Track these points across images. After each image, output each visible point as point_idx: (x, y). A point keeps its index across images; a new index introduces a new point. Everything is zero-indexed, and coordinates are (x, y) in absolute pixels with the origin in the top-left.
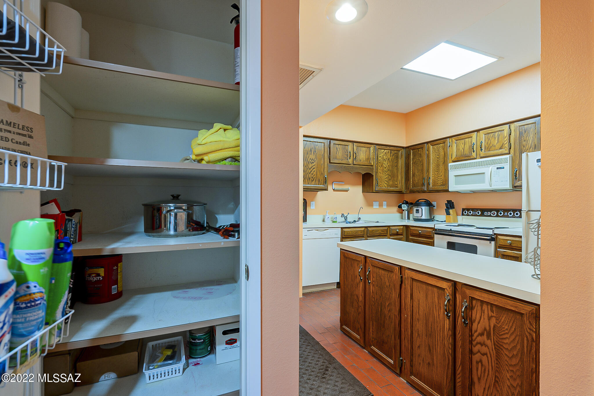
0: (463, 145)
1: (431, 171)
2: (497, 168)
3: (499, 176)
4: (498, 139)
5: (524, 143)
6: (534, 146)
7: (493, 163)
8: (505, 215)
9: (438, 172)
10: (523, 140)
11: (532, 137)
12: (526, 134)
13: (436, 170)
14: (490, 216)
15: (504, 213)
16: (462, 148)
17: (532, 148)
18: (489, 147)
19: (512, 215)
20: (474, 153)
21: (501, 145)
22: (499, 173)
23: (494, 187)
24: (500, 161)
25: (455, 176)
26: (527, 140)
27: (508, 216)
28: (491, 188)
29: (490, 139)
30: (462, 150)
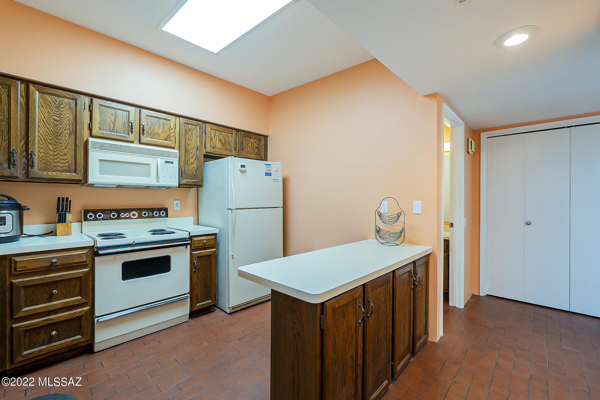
0: (114, 116)
1: (37, 141)
2: (166, 162)
3: (167, 171)
4: (163, 128)
5: (189, 142)
6: (196, 148)
7: (162, 154)
8: (149, 215)
9: (55, 145)
10: (187, 138)
11: (194, 139)
12: (190, 133)
13: (50, 141)
14: (130, 218)
15: (148, 214)
16: (112, 122)
17: (194, 149)
18: (152, 134)
19: (158, 215)
20: (132, 134)
21: (167, 136)
22: (168, 167)
23: (162, 183)
24: (169, 155)
25: (100, 160)
26: (191, 140)
27: (153, 217)
28: (158, 184)
29: (154, 125)
30: (112, 124)
